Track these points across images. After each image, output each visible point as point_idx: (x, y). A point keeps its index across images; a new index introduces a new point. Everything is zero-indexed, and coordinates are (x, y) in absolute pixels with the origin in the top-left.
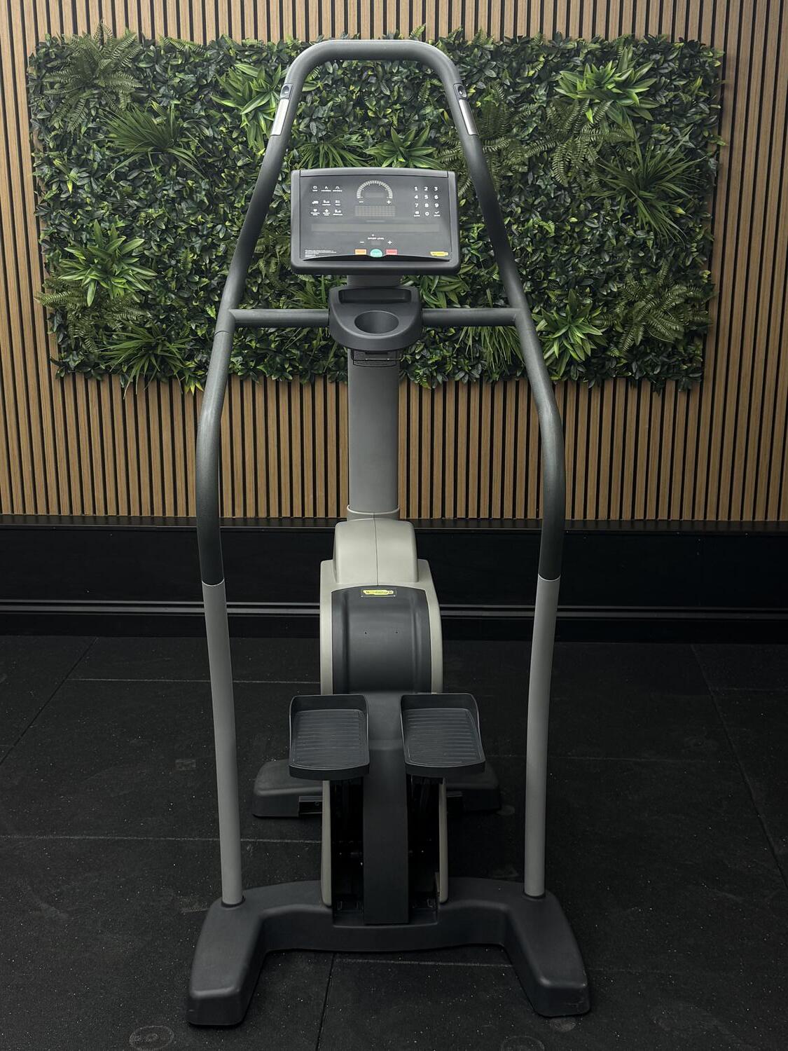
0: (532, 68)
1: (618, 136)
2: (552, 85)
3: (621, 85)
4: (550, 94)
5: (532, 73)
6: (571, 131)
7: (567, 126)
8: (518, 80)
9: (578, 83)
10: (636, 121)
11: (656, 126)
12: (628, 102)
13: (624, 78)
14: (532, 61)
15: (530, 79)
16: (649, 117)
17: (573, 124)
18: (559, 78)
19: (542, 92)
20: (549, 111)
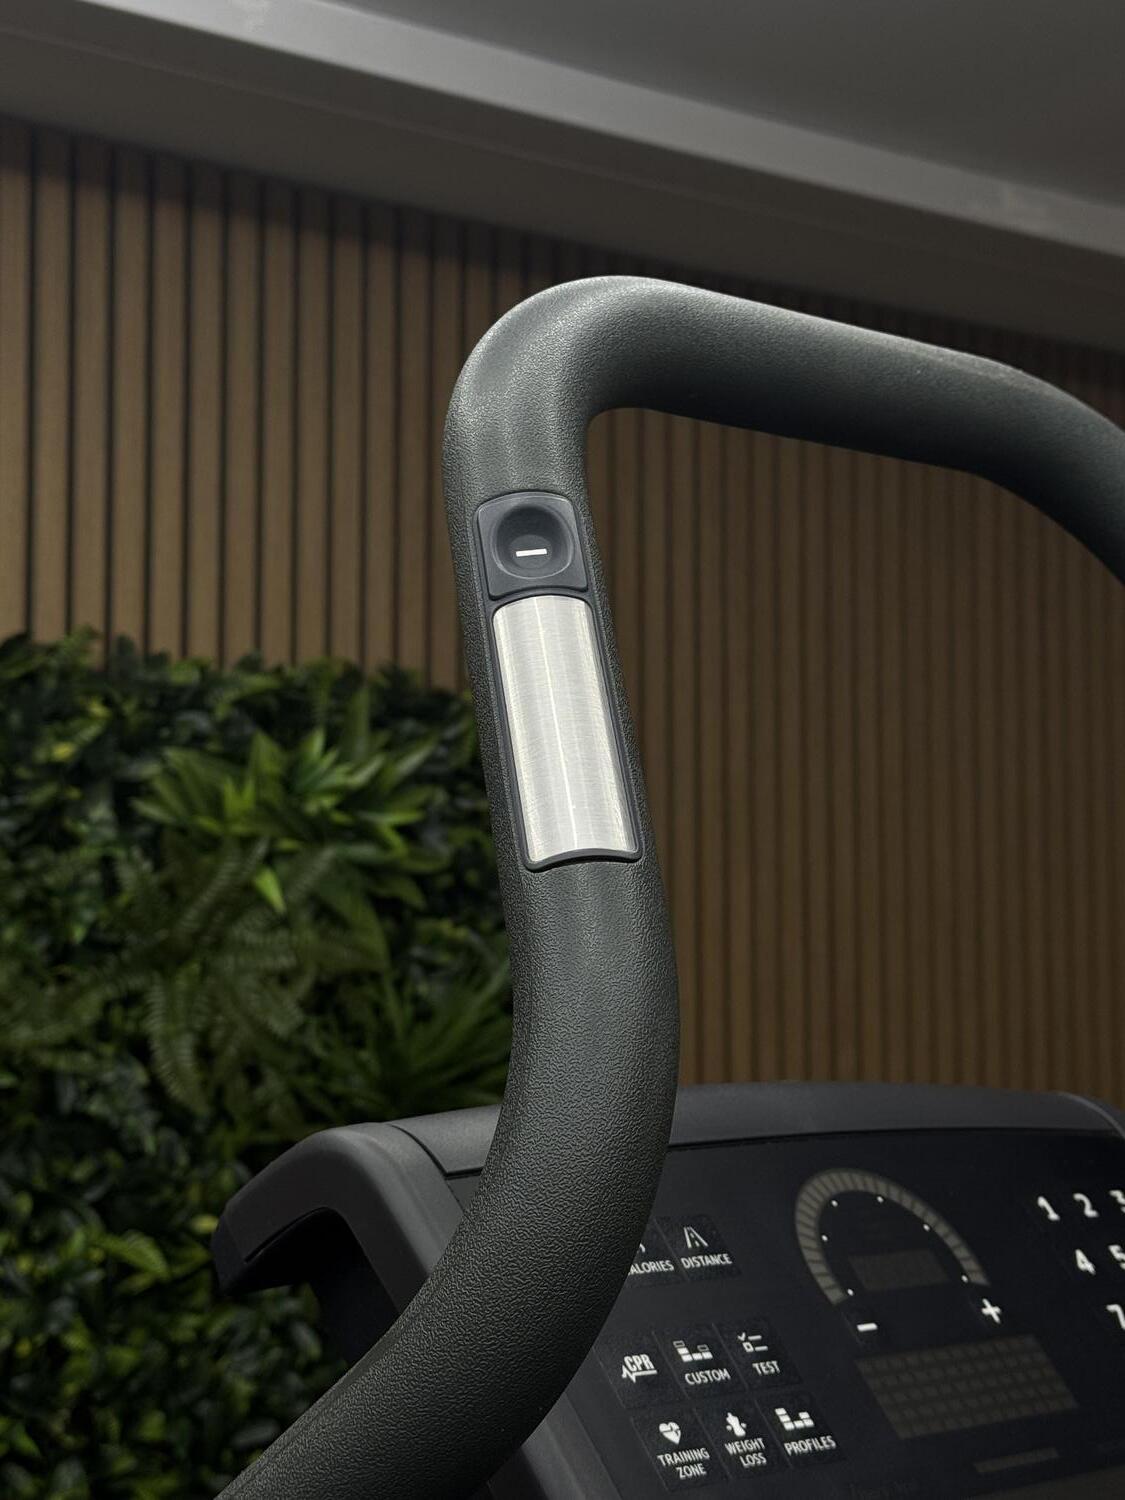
0: (62, 738)
1: (343, 957)
2: (125, 794)
3: (353, 800)
4: (125, 816)
5: (63, 751)
6: (196, 937)
7: (190, 919)
8: (23, 772)
9: (228, 789)
10: (387, 907)
11: (425, 926)
12: (365, 852)
13: (360, 779)
14: (63, 716)
15: (55, 769)
16: (412, 896)
17: (209, 914)
18: (148, 769)
19: (101, 811)
20: (127, 875)
